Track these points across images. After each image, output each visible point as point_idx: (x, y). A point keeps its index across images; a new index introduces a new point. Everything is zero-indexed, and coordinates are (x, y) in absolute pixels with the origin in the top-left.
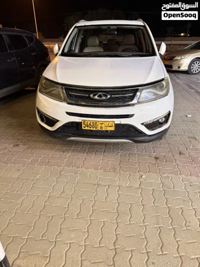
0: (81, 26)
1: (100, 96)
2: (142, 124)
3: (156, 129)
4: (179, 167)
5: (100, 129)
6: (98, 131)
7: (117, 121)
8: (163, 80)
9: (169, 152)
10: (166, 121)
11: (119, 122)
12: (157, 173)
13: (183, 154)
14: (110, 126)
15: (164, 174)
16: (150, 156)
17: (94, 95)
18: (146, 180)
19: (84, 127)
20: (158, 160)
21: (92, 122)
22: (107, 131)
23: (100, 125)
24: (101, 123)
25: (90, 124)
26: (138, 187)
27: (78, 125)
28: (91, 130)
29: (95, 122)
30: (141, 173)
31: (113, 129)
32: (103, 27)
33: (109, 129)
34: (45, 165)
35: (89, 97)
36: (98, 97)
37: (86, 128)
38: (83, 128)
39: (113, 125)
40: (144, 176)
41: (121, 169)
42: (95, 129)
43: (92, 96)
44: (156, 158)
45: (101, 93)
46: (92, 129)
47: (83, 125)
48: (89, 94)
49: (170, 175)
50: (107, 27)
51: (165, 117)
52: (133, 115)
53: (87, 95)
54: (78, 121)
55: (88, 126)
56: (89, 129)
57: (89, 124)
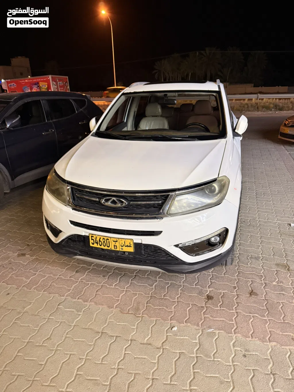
0: (130, 93)
1: (114, 202)
2: (177, 246)
3: (203, 253)
4: (238, 319)
5: (113, 249)
6: (111, 251)
7: (138, 239)
8: (214, 181)
9: (235, 288)
10: (223, 241)
11: (139, 241)
12: (198, 325)
13: (256, 294)
14: (127, 246)
15: (210, 327)
16: (200, 293)
17: (107, 200)
18: (176, 335)
19: (93, 244)
20: (210, 301)
21: (102, 238)
22: (124, 252)
23: (114, 243)
24: (115, 240)
25: (100, 241)
26: (160, 345)
27: (85, 239)
28: (103, 249)
29: (106, 238)
30: (173, 322)
31: (131, 250)
32: (159, 94)
33: (125, 249)
34: (44, 291)
35: (99, 202)
36: (111, 203)
37: (95, 245)
38: (91, 245)
39: (132, 243)
40: (175, 329)
41: (146, 312)
42: (106, 248)
43: (103, 201)
44: (209, 298)
45: (114, 199)
46: (102, 247)
47: (91, 241)
48: (100, 198)
49: (217, 332)
50: (163, 94)
51: (219, 235)
52: (160, 232)
53: (97, 200)
54: (83, 234)
55: (97, 243)
56: (99, 246)
57: (98, 239)
